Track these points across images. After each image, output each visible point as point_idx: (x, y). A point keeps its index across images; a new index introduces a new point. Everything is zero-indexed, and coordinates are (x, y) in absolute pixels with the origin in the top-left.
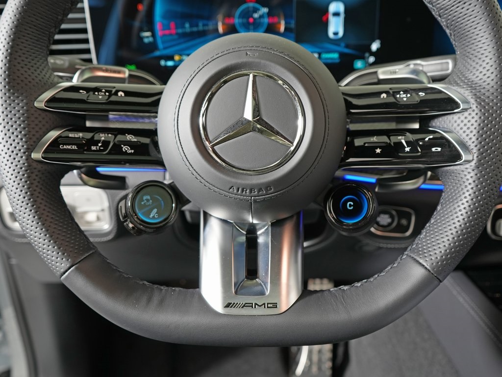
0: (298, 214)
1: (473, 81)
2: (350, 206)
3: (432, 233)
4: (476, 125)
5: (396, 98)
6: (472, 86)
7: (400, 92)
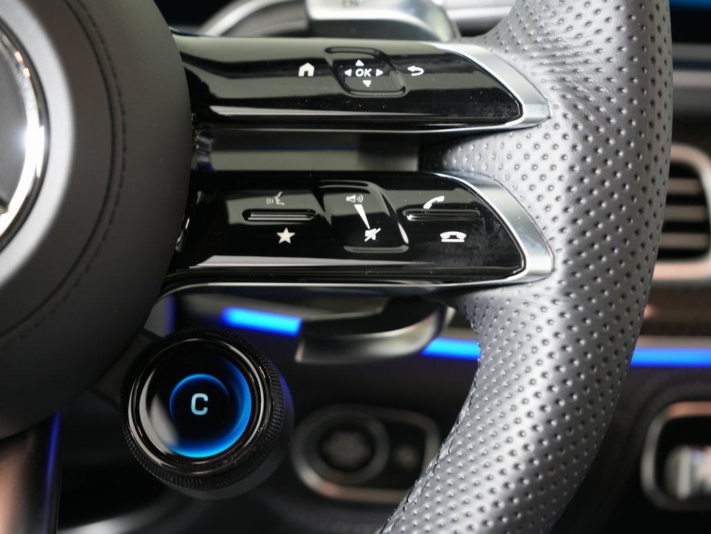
0: (43, 429)
1: (556, 40)
2: (200, 404)
3: (438, 488)
4: (562, 168)
5: (341, 80)
6: (555, 55)
7: (356, 61)
